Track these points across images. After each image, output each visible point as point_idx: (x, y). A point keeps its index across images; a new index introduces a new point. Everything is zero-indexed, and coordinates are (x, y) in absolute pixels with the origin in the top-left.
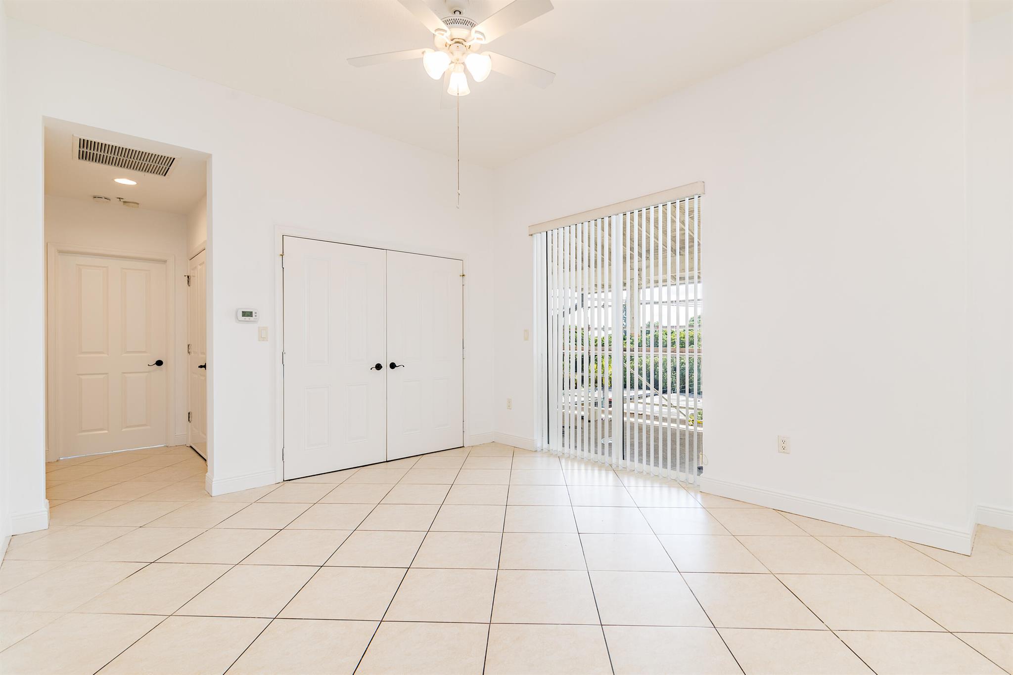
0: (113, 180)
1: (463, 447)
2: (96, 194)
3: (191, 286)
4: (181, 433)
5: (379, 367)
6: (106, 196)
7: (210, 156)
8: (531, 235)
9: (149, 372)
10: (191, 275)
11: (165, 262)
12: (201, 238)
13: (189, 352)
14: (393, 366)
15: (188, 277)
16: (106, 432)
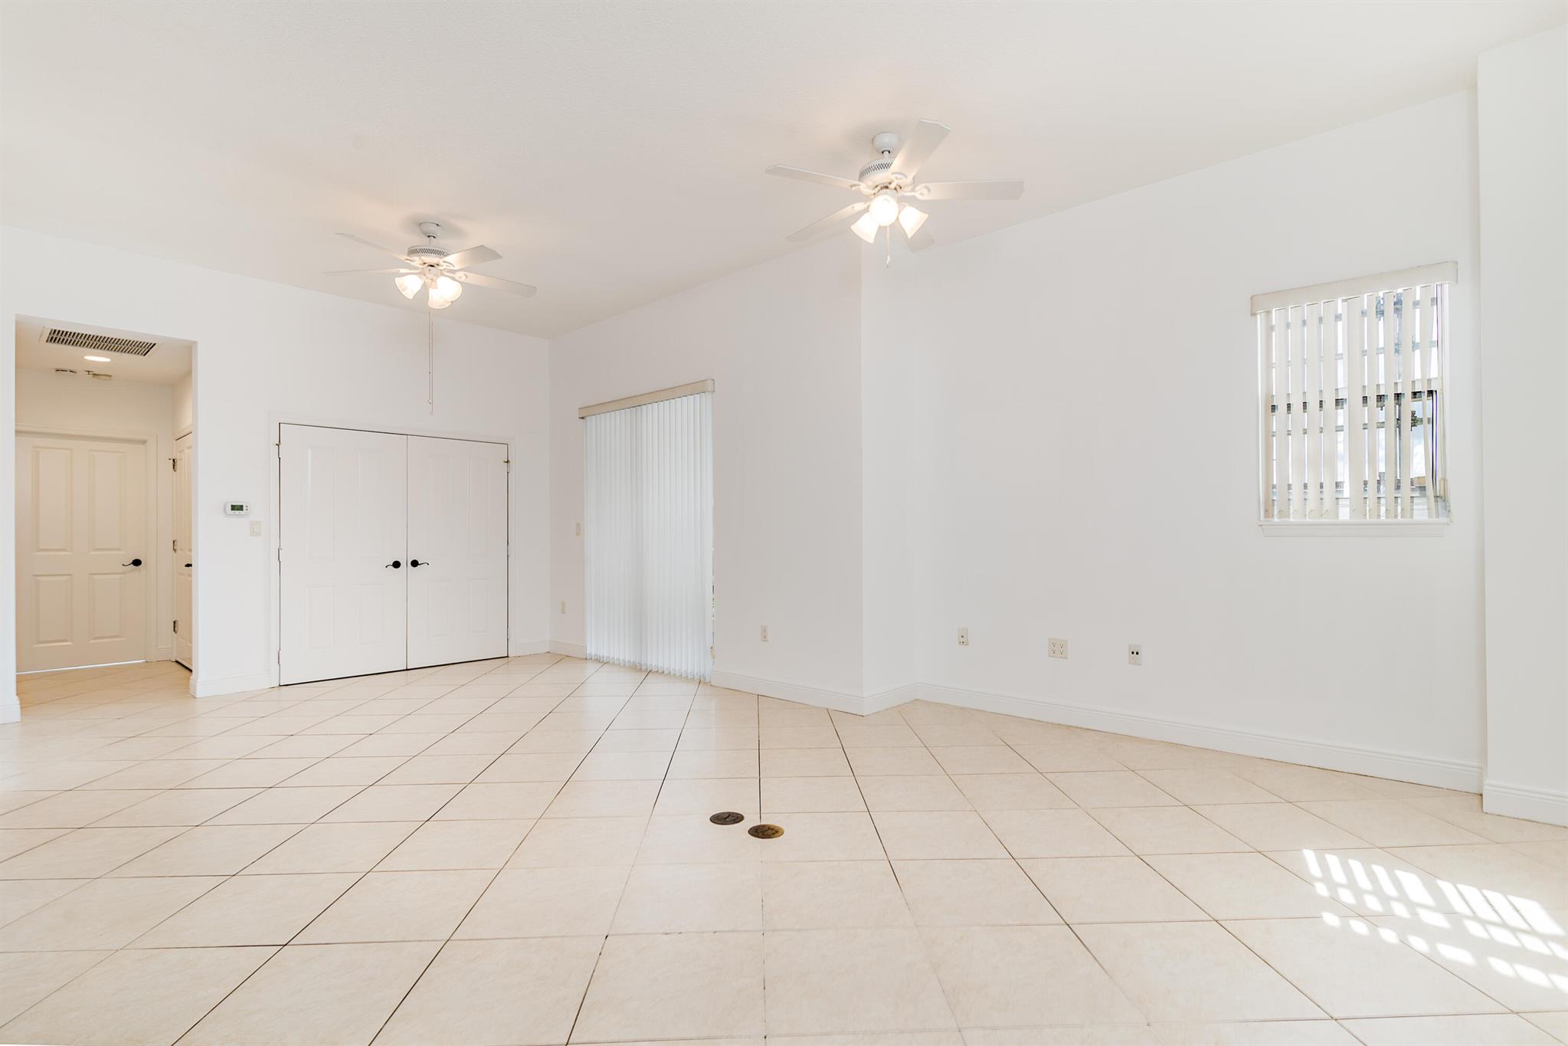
0: (83, 357)
1: (507, 657)
2: (59, 367)
3: (178, 471)
4: (166, 646)
5: (397, 565)
6: (71, 369)
7: (196, 342)
8: (583, 418)
9: (124, 573)
10: (177, 458)
11: (144, 442)
12: (187, 422)
13: (175, 550)
14: (415, 563)
15: (174, 461)
16: (69, 643)
